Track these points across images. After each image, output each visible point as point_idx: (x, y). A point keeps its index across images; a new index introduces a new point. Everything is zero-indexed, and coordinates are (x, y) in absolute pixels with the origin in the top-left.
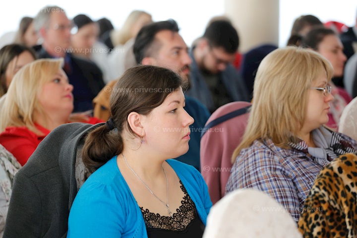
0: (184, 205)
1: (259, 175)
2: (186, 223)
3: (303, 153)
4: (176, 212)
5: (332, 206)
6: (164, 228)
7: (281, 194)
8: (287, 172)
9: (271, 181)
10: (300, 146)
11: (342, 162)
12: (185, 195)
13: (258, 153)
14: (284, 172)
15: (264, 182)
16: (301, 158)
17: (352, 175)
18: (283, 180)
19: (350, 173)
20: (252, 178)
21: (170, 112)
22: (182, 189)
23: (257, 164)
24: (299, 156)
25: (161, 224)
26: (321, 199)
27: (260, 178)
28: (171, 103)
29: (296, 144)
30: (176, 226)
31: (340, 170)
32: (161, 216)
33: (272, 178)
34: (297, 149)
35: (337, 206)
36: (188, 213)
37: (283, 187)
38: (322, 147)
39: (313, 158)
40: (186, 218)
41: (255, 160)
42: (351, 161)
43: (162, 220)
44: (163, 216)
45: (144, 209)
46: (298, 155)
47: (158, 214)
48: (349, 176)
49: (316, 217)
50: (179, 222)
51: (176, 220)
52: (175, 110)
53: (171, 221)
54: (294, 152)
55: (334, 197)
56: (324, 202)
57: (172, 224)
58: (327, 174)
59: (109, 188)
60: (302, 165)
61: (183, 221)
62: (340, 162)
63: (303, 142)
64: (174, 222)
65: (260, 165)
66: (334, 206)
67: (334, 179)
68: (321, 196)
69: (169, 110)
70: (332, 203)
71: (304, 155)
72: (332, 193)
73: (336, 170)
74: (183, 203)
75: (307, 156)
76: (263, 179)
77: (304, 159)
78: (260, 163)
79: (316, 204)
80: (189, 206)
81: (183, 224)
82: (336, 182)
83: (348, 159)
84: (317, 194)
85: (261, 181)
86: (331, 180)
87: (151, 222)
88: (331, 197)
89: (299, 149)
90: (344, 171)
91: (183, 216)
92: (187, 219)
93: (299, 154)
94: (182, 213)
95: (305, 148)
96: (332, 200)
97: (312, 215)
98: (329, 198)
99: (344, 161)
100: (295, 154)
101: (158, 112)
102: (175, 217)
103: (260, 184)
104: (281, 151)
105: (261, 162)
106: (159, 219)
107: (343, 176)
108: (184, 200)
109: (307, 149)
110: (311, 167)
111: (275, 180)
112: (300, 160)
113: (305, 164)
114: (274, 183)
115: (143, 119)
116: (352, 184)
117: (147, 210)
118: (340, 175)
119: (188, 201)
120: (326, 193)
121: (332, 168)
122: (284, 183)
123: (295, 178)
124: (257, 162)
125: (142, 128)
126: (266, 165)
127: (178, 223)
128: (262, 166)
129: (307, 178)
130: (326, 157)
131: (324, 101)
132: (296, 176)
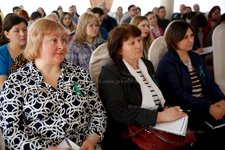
8: (75, 51)
29: (84, 42)
38: (93, 44)
54: (84, 45)
63: (86, 42)
69: (15, 31)
109: (87, 44)
129: (82, 53)
130: (92, 47)
131: (93, 29)
132: (78, 53)
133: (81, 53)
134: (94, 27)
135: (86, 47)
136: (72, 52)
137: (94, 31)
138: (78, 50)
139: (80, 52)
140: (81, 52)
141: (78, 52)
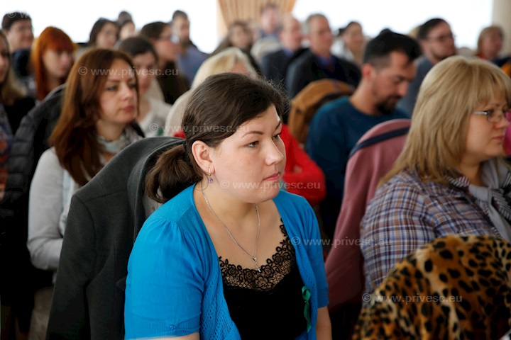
0: (280, 253)
1: (390, 219)
2: (276, 279)
3: (462, 192)
4: (265, 264)
5: (402, 330)
6: (244, 286)
7: (410, 247)
8: (428, 217)
9: (402, 229)
10: (459, 182)
11: (435, 251)
12: (284, 238)
13: (398, 190)
14: (424, 218)
15: (393, 229)
16: (457, 199)
17: (449, 276)
18: (419, 229)
19: (445, 271)
20: (382, 221)
21: (246, 146)
22: (282, 229)
23: (392, 204)
24: (456, 196)
25: (241, 281)
26: (383, 315)
27: (390, 223)
28: (246, 134)
29: (454, 178)
30: (262, 283)
31: (429, 265)
32: (244, 268)
33: (404, 226)
34: (455, 186)
35: (412, 329)
36: (284, 264)
37: (416, 239)
38: (490, 187)
39: (474, 199)
40: (279, 272)
41: (392, 198)
42: (453, 251)
43: (245, 274)
44: (247, 269)
45: (223, 259)
46: (455, 194)
47: (239, 266)
48: (443, 278)
50: (267, 278)
51: (263, 275)
52: (255, 144)
53: (256, 276)
54: (452, 191)
55: (409, 312)
56: (388, 321)
57: (257, 281)
58: (405, 271)
59: (174, 227)
60: (455, 209)
61: (273, 277)
62: (430, 252)
63: (464, 178)
64: (260, 278)
65: (395, 206)
66: (406, 329)
67: (414, 280)
68: (384, 311)
69: (245, 144)
70: (402, 324)
71: (463, 196)
73: (421, 266)
74: (279, 249)
75: (467, 197)
76: (392, 225)
77: (460, 201)
78: (396, 204)
79: (375, 322)
80: (287, 254)
81: (272, 281)
82: (416, 286)
83: (447, 247)
84: (379, 307)
85: (390, 227)
86: (408, 283)
87: (228, 278)
88: (404, 313)
89: (457, 185)
90: (435, 267)
91: (274, 268)
92: (279, 274)
93: (458, 193)
94: (274, 265)
95: (465, 186)
96: (405, 318)
98: (399, 314)
99: (439, 250)
100: (452, 193)
102: (264, 270)
103: (388, 230)
104: (434, 187)
105: (398, 202)
106: (240, 273)
107: (433, 277)
108: (281, 246)
109: (467, 187)
110: (469, 212)
111: (408, 229)
112: (455, 202)
113: (460, 207)
114: (405, 232)
116: (445, 293)
117: (227, 260)
118: (426, 275)
119: (287, 247)
120: (394, 307)
121: (414, 262)
122: (420, 233)
123: (439, 226)
124: (393, 200)
125: (211, 162)
126: (402, 208)
127: (265, 279)
128: (397, 208)
129: (457, 226)
130: (490, 201)
131: (494, 128)
132: (443, 223)
133: (453, 225)
134: (500, 117)
135: (463, 200)
136: (415, 219)
137: (496, 134)
138: (438, 212)
139: (448, 222)
140: (454, 221)
141: (439, 220)
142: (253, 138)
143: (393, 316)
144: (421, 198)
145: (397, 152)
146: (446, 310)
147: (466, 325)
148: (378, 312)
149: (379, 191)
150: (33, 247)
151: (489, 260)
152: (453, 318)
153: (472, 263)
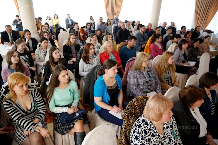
25: (110, 88)
35: (132, 110)
36: (116, 85)
49: (127, 112)
72: (131, 107)
87: (108, 88)
97: (126, 112)
101: (111, 69)
102: (113, 86)
115: (108, 70)
125: (108, 72)
131: (146, 63)
142: (114, 69)
143: (130, 109)
144: (136, 74)
145: (133, 63)
146: (136, 108)
147: (139, 109)
148: (128, 108)
149: (130, 71)
150: (80, 73)
151: (143, 100)
152: (137, 109)
153: (140, 101)
